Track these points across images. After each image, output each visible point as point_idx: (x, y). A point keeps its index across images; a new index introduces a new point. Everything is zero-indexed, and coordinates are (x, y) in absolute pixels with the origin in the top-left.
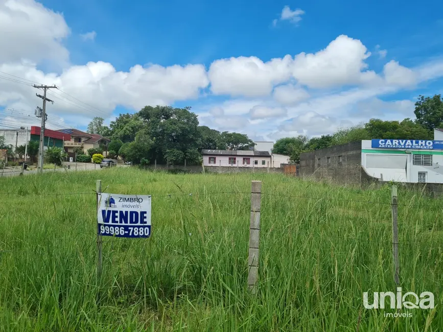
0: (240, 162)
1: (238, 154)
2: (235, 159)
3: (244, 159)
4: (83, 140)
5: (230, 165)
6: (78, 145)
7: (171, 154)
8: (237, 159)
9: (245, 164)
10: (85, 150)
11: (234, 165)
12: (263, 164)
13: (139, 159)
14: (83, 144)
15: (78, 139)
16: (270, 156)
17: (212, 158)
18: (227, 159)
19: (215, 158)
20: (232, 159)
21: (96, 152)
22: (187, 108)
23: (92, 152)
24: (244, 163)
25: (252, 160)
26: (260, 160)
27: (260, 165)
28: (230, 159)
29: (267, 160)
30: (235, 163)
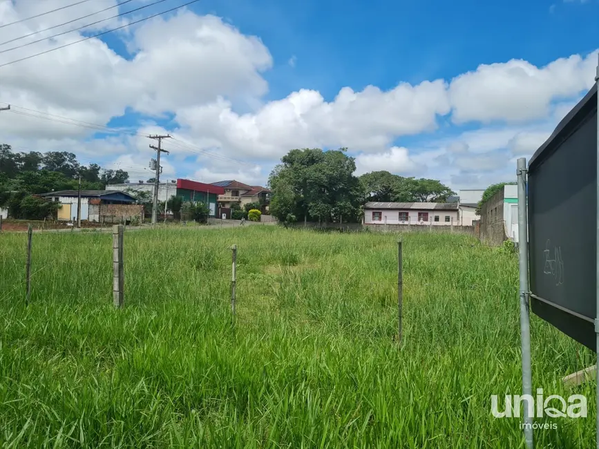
0: (414, 219)
1: (412, 208)
2: (407, 214)
3: (420, 214)
4: (241, 192)
5: (401, 223)
6: (235, 199)
7: (315, 209)
8: (411, 214)
9: (421, 221)
10: (242, 206)
11: (406, 223)
12: (446, 221)
13: (286, 215)
14: (240, 199)
15: (236, 193)
16: (457, 210)
17: (377, 213)
18: (396, 214)
19: (380, 213)
20: (404, 214)
21: (254, 208)
22: (343, 149)
23: (249, 207)
24: (419, 220)
25: (431, 215)
26: (442, 216)
27: (442, 222)
28: (400, 214)
29: (452, 215)
30: (407, 219)
